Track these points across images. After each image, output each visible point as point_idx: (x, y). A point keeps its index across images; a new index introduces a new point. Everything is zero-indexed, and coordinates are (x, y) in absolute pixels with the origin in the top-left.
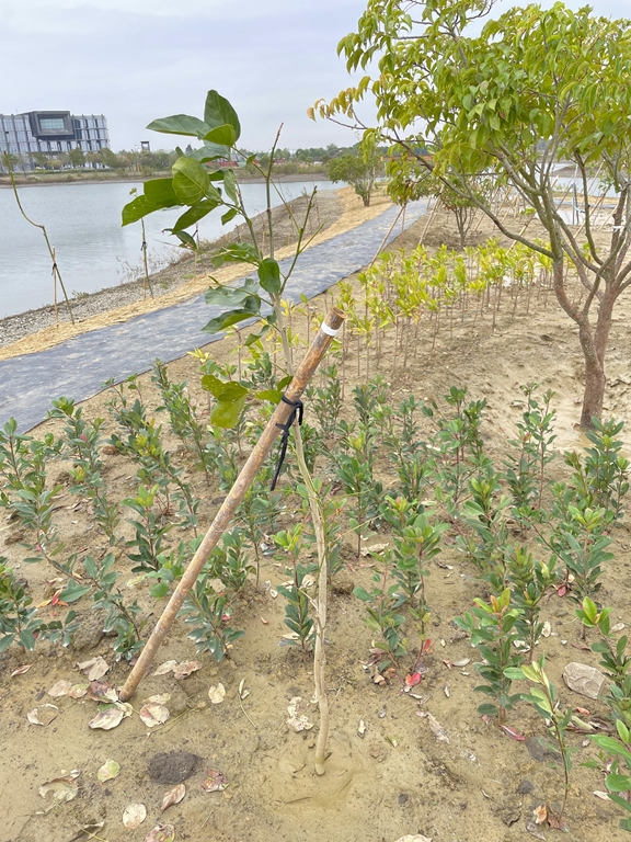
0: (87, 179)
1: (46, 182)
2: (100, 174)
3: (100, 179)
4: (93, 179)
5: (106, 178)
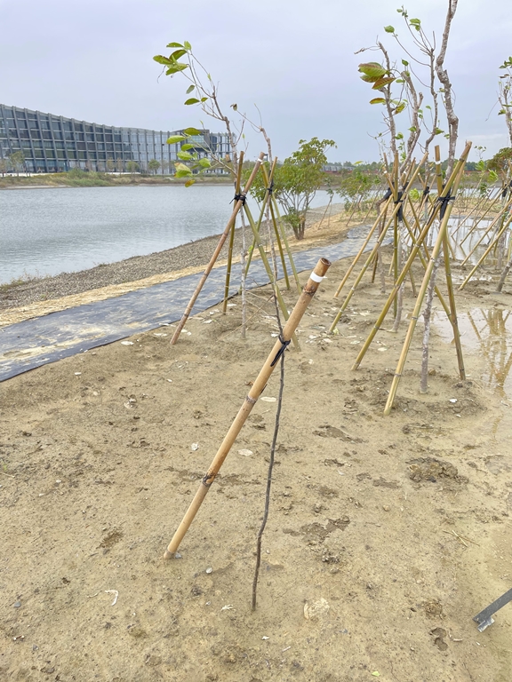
0: (207, 182)
1: (175, 183)
2: (217, 179)
3: (216, 182)
4: (211, 182)
5: (221, 182)
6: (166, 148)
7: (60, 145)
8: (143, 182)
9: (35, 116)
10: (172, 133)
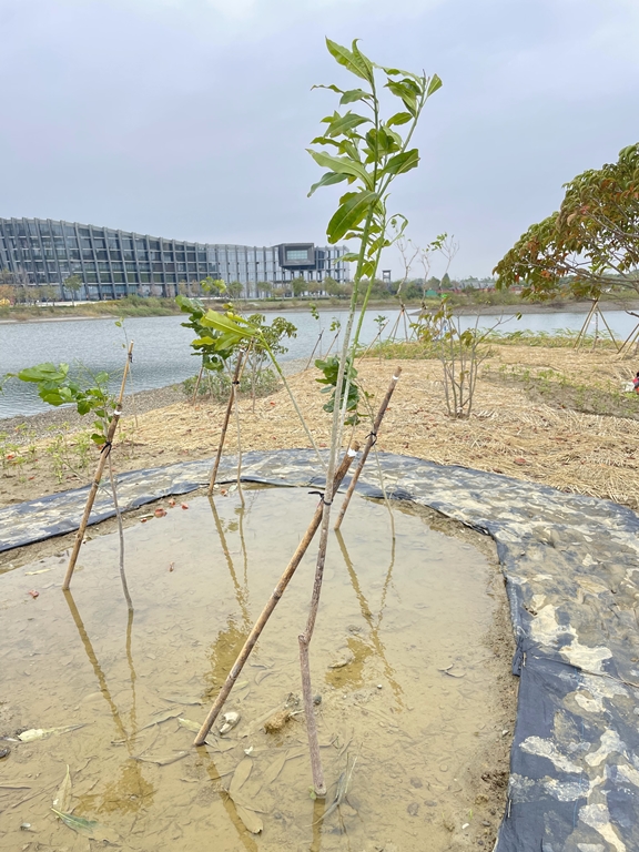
6: (261, 267)
7: (132, 267)
8: (218, 309)
9: (102, 234)
10: (269, 250)
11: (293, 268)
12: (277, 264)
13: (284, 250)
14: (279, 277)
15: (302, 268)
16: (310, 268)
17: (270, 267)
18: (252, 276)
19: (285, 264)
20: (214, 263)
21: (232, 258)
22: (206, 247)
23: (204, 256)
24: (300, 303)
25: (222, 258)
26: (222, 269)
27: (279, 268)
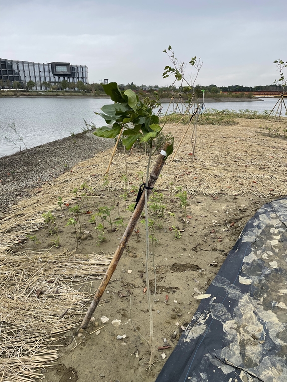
6: (42, 74)
8: (23, 95)
10: (46, 65)
11: (59, 75)
12: (51, 73)
13: (54, 65)
14: (52, 80)
15: (64, 75)
16: (68, 76)
17: (47, 74)
18: (38, 79)
19: (55, 73)
20: (17, 71)
21: (26, 68)
22: (12, 61)
23: (11, 67)
24: (66, 93)
25: (21, 68)
26: (21, 74)
27: (52, 75)
